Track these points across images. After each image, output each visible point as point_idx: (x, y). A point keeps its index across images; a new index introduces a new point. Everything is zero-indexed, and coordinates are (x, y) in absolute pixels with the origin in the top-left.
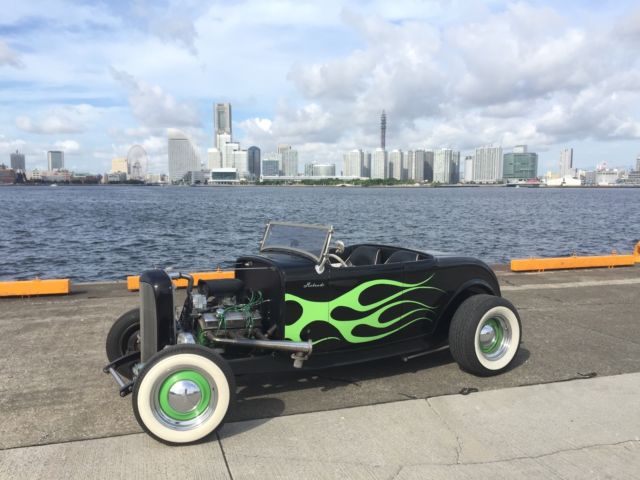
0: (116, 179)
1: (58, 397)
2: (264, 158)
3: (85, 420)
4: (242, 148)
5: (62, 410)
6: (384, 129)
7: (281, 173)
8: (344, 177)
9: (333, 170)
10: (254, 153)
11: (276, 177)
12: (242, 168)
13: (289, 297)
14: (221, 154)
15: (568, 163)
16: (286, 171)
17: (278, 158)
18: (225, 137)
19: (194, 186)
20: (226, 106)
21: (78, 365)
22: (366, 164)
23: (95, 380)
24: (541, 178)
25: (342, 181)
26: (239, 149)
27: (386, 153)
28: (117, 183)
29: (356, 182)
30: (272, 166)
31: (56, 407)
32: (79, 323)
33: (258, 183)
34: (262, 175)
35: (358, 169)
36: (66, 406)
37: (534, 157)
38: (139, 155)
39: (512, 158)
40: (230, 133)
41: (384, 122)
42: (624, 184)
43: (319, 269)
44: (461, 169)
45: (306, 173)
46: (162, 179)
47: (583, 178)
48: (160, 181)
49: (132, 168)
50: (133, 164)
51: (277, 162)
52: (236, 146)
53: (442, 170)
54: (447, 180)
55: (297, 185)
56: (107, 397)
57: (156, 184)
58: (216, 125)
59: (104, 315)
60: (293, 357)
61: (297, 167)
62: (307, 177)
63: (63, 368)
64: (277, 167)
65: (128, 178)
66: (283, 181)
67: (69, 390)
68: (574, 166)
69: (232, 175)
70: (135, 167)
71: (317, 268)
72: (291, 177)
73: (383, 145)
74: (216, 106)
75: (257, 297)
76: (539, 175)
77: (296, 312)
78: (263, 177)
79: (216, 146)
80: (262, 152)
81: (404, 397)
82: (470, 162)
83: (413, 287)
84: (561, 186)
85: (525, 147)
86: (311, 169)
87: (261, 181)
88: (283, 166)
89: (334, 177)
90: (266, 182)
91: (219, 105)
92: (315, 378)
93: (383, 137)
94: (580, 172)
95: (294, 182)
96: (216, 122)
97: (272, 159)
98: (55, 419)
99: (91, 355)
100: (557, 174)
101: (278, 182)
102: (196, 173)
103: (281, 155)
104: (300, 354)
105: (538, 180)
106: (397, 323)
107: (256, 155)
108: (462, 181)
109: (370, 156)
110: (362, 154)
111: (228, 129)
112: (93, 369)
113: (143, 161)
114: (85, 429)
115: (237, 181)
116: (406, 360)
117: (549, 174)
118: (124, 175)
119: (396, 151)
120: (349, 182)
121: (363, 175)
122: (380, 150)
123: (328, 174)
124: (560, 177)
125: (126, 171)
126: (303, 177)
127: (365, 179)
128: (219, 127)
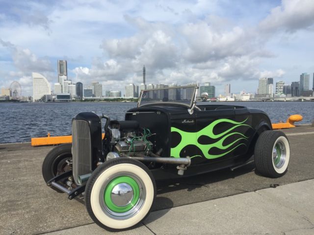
0: (3, 99)
1: (11, 206)
2: (85, 88)
3: (38, 219)
4: (73, 83)
5: (17, 214)
6: (144, 74)
7: (94, 96)
8: (126, 98)
9: (120, 94)
10: (79, 86)
11: (91, 98)
12: (74, 93)
13: (173, 129)
14: (62, 86)
15: (228, 91)
16: (96, 95)
17: (92, 88)
18: (64, 77)
19: (47, 102)
20: (64, 61)
21: (18, 186)
22: (136, 91)
23: (33, 194)
24: (217, 97)
25: (124, 99)
26: (71, 84)
27: (146, 86)
28: (4, 101)
29: (132, 100)
30: (89, 92)
31: (12, 213)
32: (7, 163)
33: (82, 101)
34: (83, 97)
35: (133, 93)
36: (20, 211)
37: (214, 88)
38: (16, 86)
39: (204, 88)
40: (67, 75)
41: (144, 71)
42: (253, 100)
43: (190, 111)
44: (181, 93)
45: (106, 95)
46: (30, 99)
47: (235, 97)
48: (28, 100)
49: (12, 93)
50: (13, 91)
51: (92, 90)
52: (70, 82)
53: (172, 94)
54: (175, 98)
55: (102, 101)
56: (48, 204)
57: (26, 102)
58: (59, 71)
59: (22, 159)
60: (178, 168)
61: (101, 92)
62: (107, 98)
63: (7, 188)
64: (92, 93)
65: (11, 98)
66: (95, 100)
67: (18, 201)
68: (231, 93)
69: (68, 97)
70: (14, 93)
71: (189, 111)
72: (99, 98)
73: (144, 82)
74: (59, 62)
75: (147, 132)
76: (216, 96)
77: (177, 139)
78: (84, 98)
79: (59, 82)
80: (83, 85)
81: (240, 192)
82: (185, 90)
83: (239, 124)
84: (226, 101)
85: (209, 83)
86: (109, 94)
87: (83, 99)
88: (95, 93)
89: (121, 98)
90: (86, 100)
91: (60, 61)
92: (178, 184)
93: (144, 78)
94: (234, 95)
95: (100, 100)
96: (59, 69)
97: (89, 88)
98: (15, 220)
99: (24, 180)
100: (224, 96)
101: (92, 100)
102: (48, 96)
103: (93, 87)
104: (183, 166)
105: (216, 98)
106: (231, 146)
107: (80, 87)
108: (182, 99)
109: (138, 87)
110: (134, 86)
111: (65, 73)
112: (29, 188)
113: (19, 89)
114: (41, 226)
115: (70, 99)
116: (232, 170)
117: (220, 96)
118: (8, 97)
119: (151, 85)
120: (128, 100)
121: (135, 96)
122: (143, 84)
123: (117, 96)
124: (225, 97)
125: (9, 95)
126: (105, 98)
127: (136, 98)
128: (61, 72)
